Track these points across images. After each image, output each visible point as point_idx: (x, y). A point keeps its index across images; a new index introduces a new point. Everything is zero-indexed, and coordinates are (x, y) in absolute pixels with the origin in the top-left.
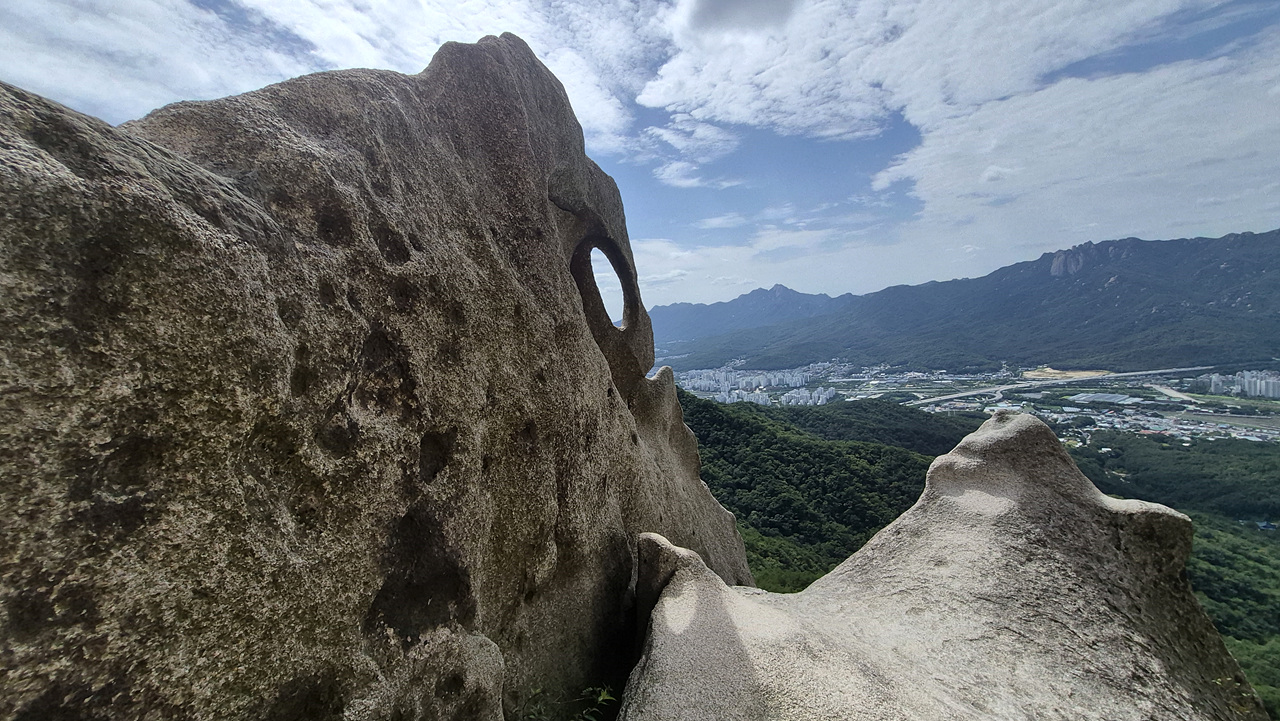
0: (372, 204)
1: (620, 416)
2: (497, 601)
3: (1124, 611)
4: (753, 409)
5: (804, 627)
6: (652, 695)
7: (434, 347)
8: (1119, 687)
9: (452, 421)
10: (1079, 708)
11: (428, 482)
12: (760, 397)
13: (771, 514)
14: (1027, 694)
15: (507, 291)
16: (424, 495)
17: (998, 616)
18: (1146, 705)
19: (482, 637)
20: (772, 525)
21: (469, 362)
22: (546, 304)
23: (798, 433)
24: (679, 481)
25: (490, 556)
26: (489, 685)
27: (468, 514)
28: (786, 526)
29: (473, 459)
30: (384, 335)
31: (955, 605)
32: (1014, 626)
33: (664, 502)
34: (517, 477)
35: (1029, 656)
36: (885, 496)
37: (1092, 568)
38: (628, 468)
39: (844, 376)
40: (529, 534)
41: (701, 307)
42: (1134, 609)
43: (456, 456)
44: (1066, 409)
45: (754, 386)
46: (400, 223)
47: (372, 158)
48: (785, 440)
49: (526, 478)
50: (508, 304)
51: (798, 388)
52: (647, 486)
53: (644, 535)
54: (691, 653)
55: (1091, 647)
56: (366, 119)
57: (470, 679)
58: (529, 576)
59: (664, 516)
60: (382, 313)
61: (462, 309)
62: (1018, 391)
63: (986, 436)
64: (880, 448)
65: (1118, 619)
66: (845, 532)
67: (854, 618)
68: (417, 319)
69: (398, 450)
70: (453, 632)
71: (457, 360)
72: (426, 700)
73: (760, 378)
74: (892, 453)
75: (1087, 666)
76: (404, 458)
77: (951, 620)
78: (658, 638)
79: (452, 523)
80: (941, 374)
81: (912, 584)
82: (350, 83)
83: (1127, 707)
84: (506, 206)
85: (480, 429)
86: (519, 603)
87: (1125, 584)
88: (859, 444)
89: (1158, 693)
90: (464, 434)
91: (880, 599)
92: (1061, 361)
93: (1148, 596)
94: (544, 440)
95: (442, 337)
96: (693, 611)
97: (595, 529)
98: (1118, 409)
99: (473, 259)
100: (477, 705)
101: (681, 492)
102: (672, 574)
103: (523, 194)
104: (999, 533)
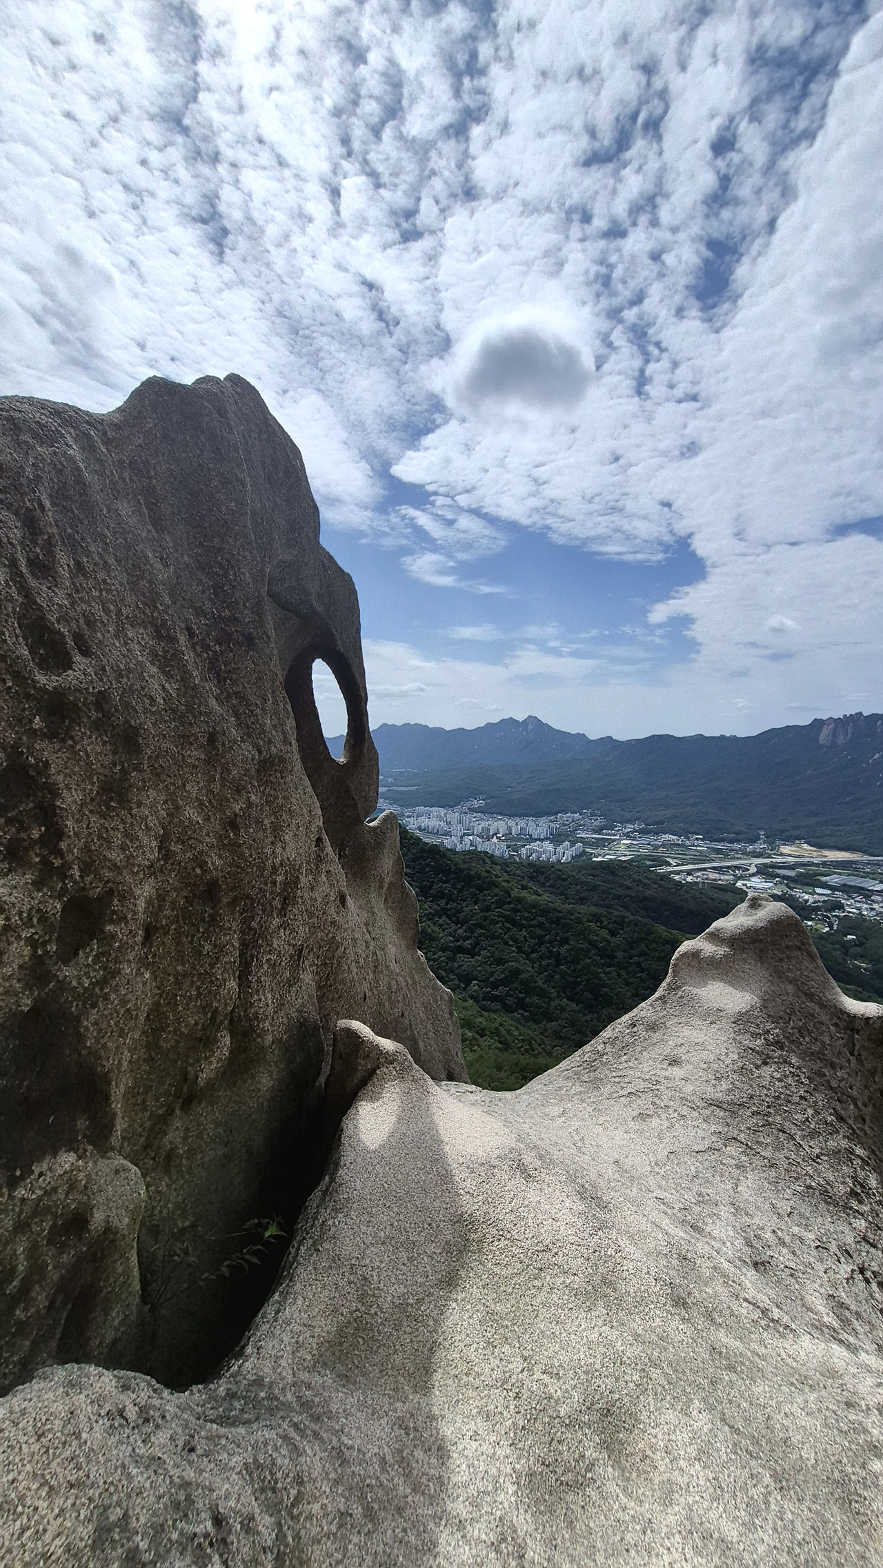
0: (25, 591)
1: (328, 872)
2: (145, 1109)
3: (850, 1122)
4: (487, 860)
5: (519, 1140)
6: (333, 1229)
7: (93, 784)
8: (837, 1205)
9: (108, 882)
10: (796, 1228)
11: (66, 962)
12: (497, 847)
13: (495, 986)
14: (747, 1214)
15: (200, 713)
16: (59, 981)
17: (728, 1125)
18: (861, 1224)
19: (121, 1161)
20: (494, 999)
21: (139, 804)
22: (250, 730)
23: (536, 893)
24: (392, 950)
25: (142, 1053)
26: (122, 1222)
27: (116, 1002)
28: (510, 1001)
29: (131, 931)
30: (25, 768)
31: (685, 1110)
32: (742, 1137)
33: (371, 976)
34: (188, 949)
35: (753, 1170)
36: (623, 973)
37: (825, 1075)
38: (331, 935)
39: (594, 831)
40: (196, 1024)
41: (439, 731)
42: (860, 1120)
43: (110, 928)
44: (818, 890)
45: (491, 833)
46: (63, 618)
47: (31, 524)
48: (520, 900)
49: (200, 953)
50: (200, 730)
51: (542, 840)
52: (352, 957)
53: (343, 1023)
54: (385, 1174)
55: (814, 1161)
56: (29, 472)
57: (98, 1218)
58: (191, 1076)
59: (369, 994)
60: (24, 738)
61: (137, 734)
62: (774, 866)
63: (736, 922)
64: (623, 918)
65: (844, 1130)
66: (574, 1011)
67: (576, 1124)
68: (73, 747)
69: (29, 923)
70: (80, 1158)
71: (123, 800)
72: (33, 1252)
73: (500, 825)
74: (636, 925)
75: (808, 1182)
76: (36, 933)
77: (679, 1130)
78: (348, 1156)
79: (94, 1015)
80: (697, 839)
81: (642, 1085)
82: (11, 419)
83: (842, 1226)
84: (210, 599)
85: (145, 891)
86: (173, 1111)
87: (854, 1093)
88: (603, 911)
89: (872, 1210)
90: (122, 899)
91: (606, 1102)
92: (819, 837)
93: (875, 1105)
94: (229, 904)
95: (107, 772)
96: (393, 1119)
97: (282, 1014)
98: (867, 894)
99: (159, 668)
100: (103, 1251)
101: (393, 965)
102: (373, 1072)
103: (234, 587)
104: (738, 1033)
